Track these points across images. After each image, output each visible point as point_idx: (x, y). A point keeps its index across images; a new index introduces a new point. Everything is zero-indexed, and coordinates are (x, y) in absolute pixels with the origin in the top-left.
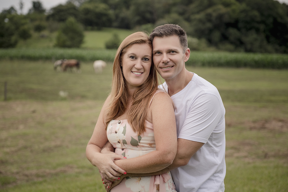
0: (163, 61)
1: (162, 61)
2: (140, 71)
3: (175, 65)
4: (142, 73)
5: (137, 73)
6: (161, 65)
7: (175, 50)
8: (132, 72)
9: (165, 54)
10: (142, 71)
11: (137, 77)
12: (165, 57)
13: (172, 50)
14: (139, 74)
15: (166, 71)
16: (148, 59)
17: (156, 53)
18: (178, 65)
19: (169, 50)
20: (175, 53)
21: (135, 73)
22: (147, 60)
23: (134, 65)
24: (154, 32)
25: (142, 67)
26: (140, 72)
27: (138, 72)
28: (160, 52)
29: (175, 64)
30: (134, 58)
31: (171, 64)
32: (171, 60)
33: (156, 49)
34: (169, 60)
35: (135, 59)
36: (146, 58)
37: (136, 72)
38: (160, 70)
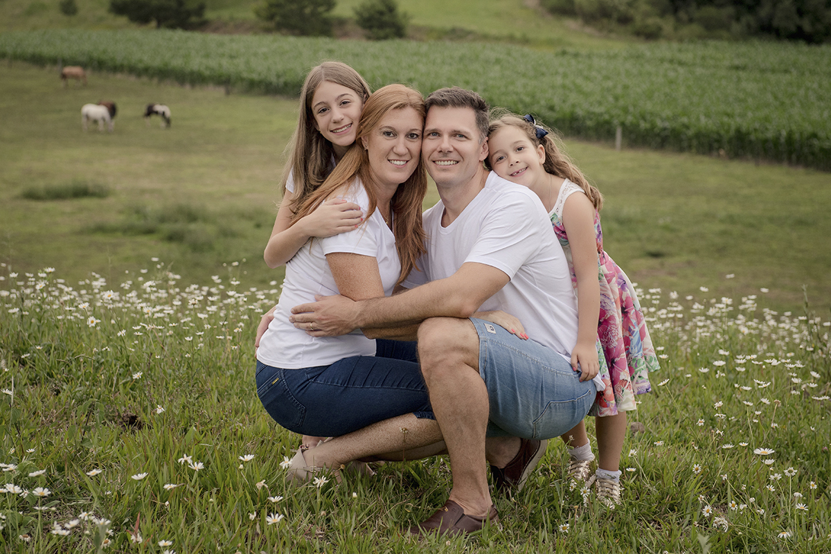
0: (441, 148)
1: (439, 149)
2: (404, 158)
3: (462, 160)
4: (407, 161)
5: (398, 163)
6: (436, 155)
7: (465, 132)
8: (389, 160)
9: (446, 137)
10: (407, 158)
11: (399, 169)
12: (446, 143)
13: (459, 132)
14: (402, 163)
15: (444, 170)
16: (417, 135)
17: (429, 134)
18: (467, 160)
19: (455, 131)
20: (464, 139)
21: (395, 162)
22: (415, 136)
23: (392, 148)
24: (431, 97)
25: (407, 151)
26: (403, 161)
27: (400, 161)
28: (436, 133)
29: (460, 158)
30: (392, 135)
31: (454, 156)
32: (455, 149)
33: (431, 126)
34: (452, 149)
35: (394, 136)
36: (414, 134)
37: (397, 160)
38: (432, 166)
